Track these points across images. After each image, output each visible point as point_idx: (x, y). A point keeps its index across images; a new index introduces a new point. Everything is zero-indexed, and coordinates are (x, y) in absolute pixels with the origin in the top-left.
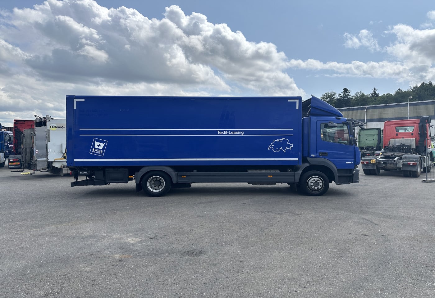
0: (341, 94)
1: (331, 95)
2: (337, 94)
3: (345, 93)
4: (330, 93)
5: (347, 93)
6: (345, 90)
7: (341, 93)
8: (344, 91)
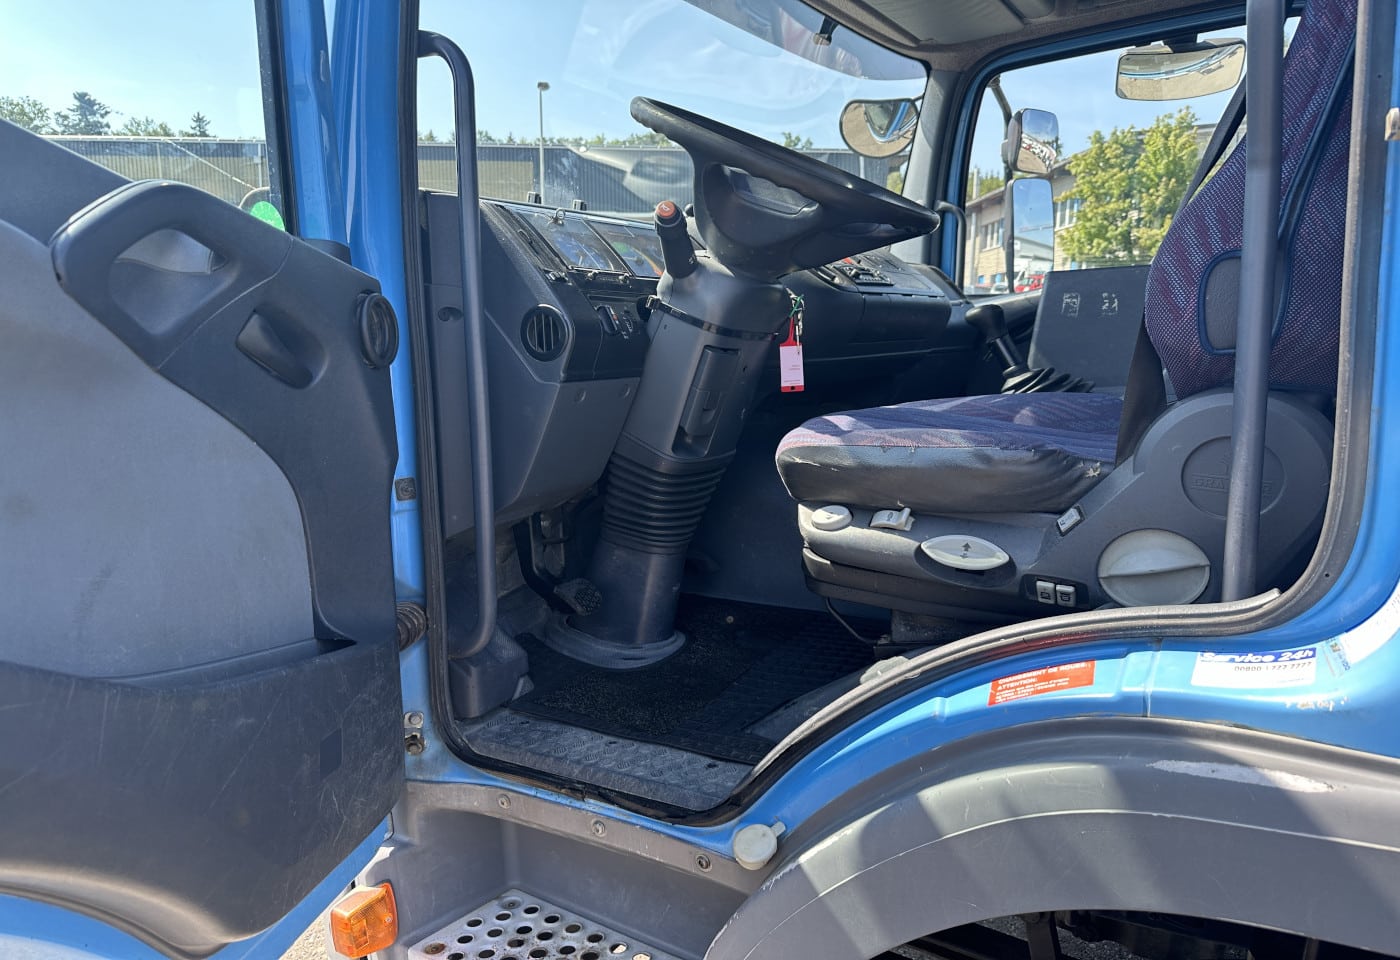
0: (66, 117)
1: (23, 113)
2: (50, 113)
3: (83, 115)
4: (18, 105)
5: (94, 113)
6: (86, 104)
7: (70, 113)
8: (77, 103)
